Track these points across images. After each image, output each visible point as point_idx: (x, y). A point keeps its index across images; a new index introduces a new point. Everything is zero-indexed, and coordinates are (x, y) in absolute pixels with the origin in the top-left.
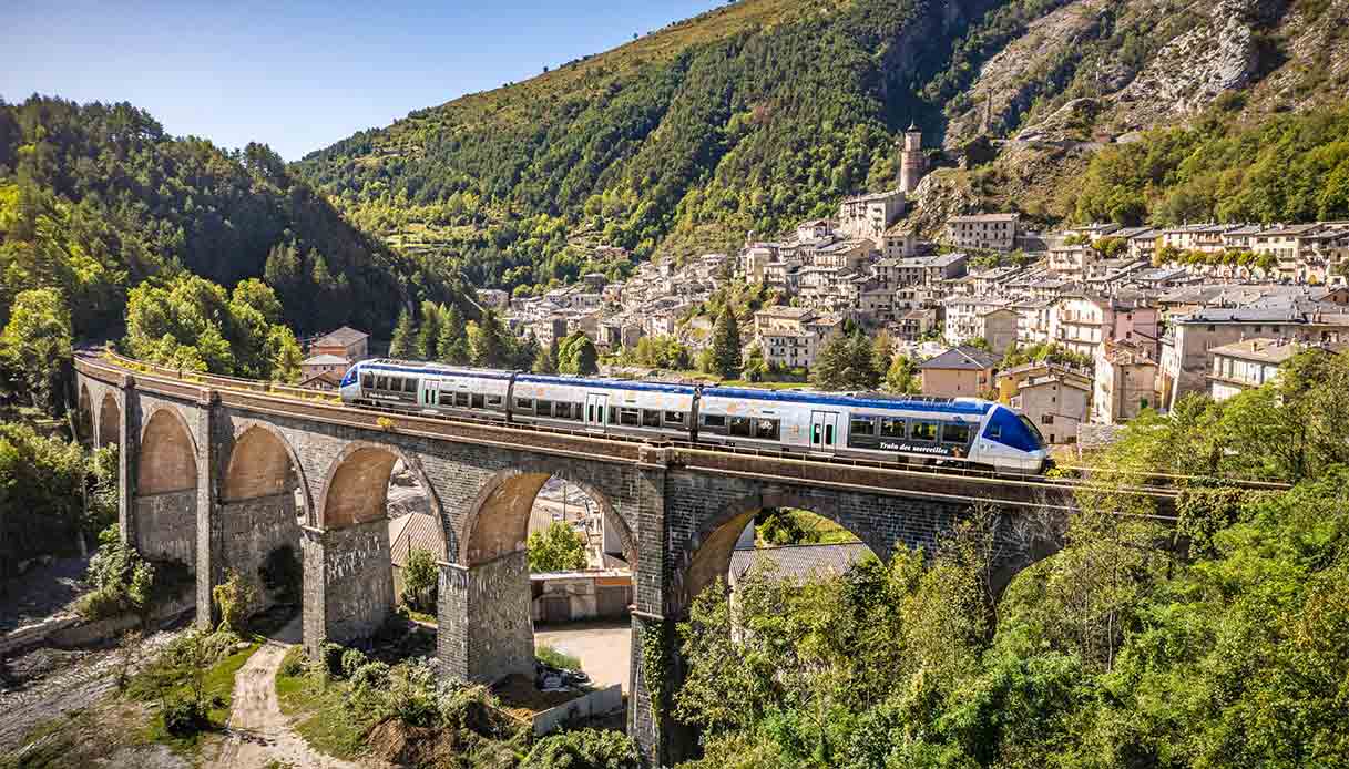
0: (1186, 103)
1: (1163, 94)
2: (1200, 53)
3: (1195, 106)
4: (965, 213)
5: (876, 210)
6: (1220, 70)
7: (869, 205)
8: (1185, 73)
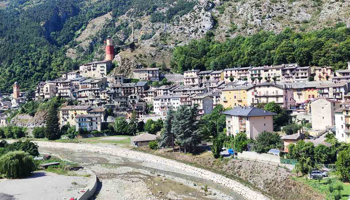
0: (195, 34)
1: (186, 32)
2: (195, 20)
3: (199, 35)
4: (137, 68)
5: (101, 67)
6: (204, 25)
7: (98, 65)
8: (192, 25)
